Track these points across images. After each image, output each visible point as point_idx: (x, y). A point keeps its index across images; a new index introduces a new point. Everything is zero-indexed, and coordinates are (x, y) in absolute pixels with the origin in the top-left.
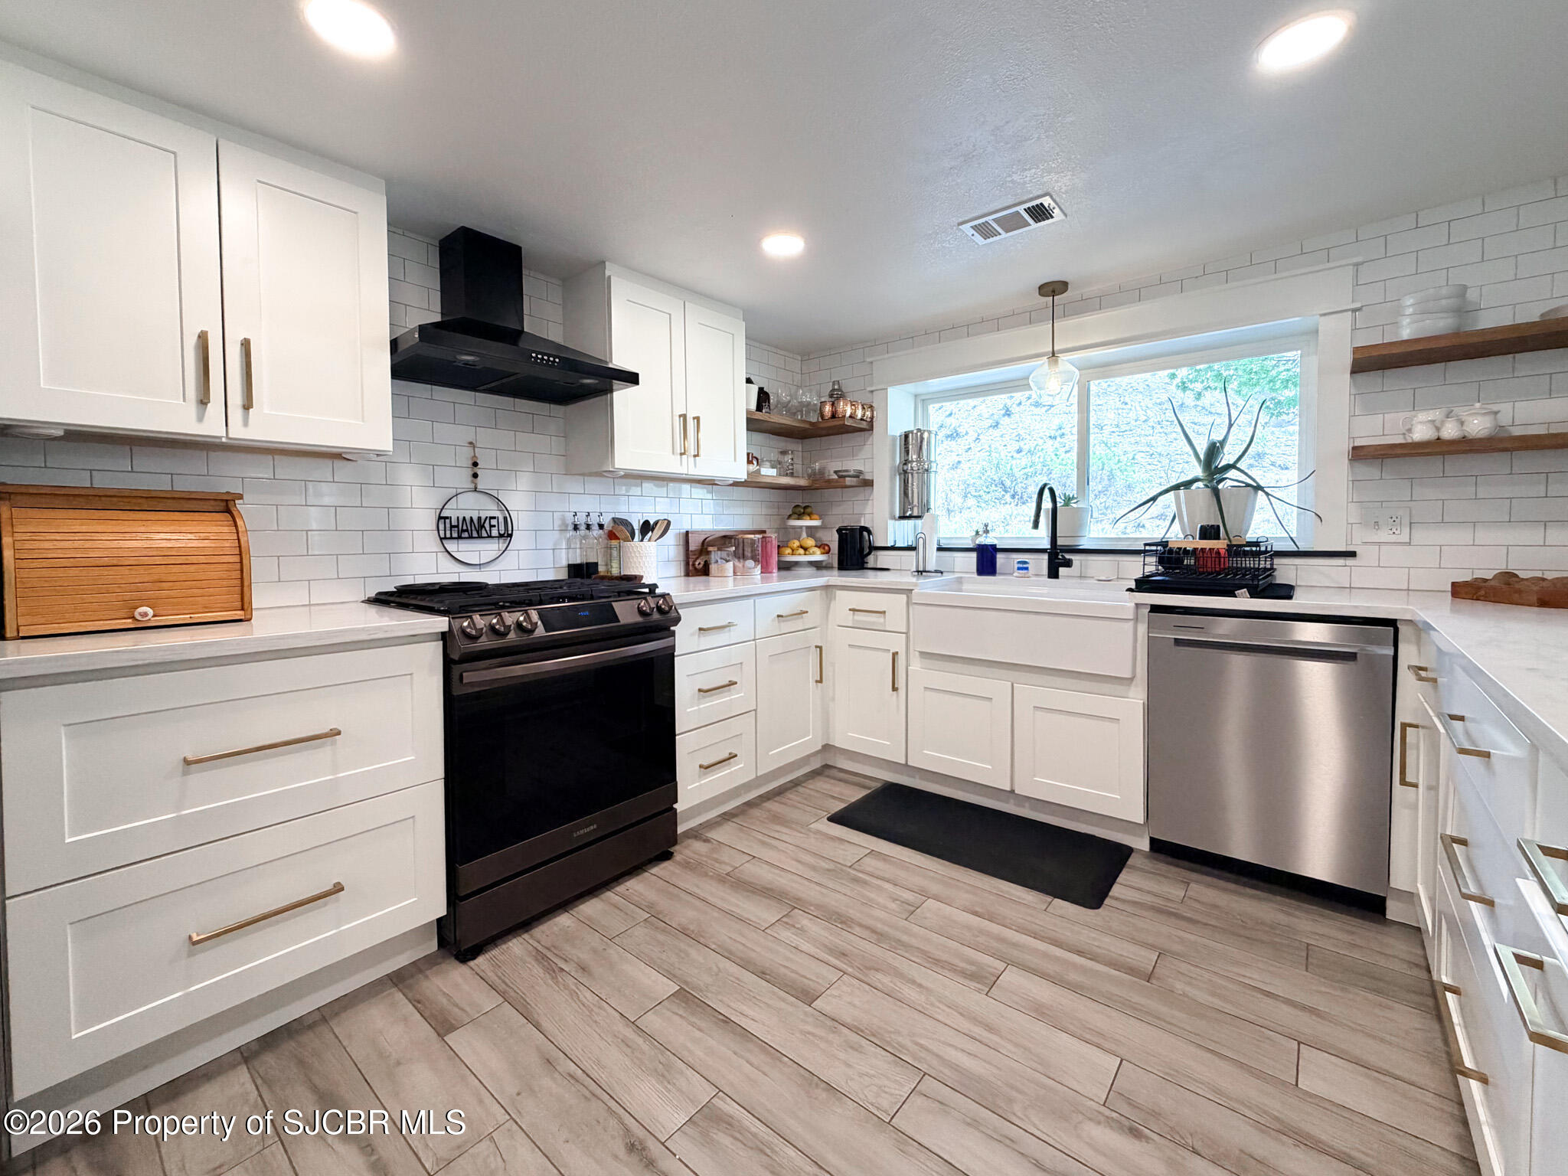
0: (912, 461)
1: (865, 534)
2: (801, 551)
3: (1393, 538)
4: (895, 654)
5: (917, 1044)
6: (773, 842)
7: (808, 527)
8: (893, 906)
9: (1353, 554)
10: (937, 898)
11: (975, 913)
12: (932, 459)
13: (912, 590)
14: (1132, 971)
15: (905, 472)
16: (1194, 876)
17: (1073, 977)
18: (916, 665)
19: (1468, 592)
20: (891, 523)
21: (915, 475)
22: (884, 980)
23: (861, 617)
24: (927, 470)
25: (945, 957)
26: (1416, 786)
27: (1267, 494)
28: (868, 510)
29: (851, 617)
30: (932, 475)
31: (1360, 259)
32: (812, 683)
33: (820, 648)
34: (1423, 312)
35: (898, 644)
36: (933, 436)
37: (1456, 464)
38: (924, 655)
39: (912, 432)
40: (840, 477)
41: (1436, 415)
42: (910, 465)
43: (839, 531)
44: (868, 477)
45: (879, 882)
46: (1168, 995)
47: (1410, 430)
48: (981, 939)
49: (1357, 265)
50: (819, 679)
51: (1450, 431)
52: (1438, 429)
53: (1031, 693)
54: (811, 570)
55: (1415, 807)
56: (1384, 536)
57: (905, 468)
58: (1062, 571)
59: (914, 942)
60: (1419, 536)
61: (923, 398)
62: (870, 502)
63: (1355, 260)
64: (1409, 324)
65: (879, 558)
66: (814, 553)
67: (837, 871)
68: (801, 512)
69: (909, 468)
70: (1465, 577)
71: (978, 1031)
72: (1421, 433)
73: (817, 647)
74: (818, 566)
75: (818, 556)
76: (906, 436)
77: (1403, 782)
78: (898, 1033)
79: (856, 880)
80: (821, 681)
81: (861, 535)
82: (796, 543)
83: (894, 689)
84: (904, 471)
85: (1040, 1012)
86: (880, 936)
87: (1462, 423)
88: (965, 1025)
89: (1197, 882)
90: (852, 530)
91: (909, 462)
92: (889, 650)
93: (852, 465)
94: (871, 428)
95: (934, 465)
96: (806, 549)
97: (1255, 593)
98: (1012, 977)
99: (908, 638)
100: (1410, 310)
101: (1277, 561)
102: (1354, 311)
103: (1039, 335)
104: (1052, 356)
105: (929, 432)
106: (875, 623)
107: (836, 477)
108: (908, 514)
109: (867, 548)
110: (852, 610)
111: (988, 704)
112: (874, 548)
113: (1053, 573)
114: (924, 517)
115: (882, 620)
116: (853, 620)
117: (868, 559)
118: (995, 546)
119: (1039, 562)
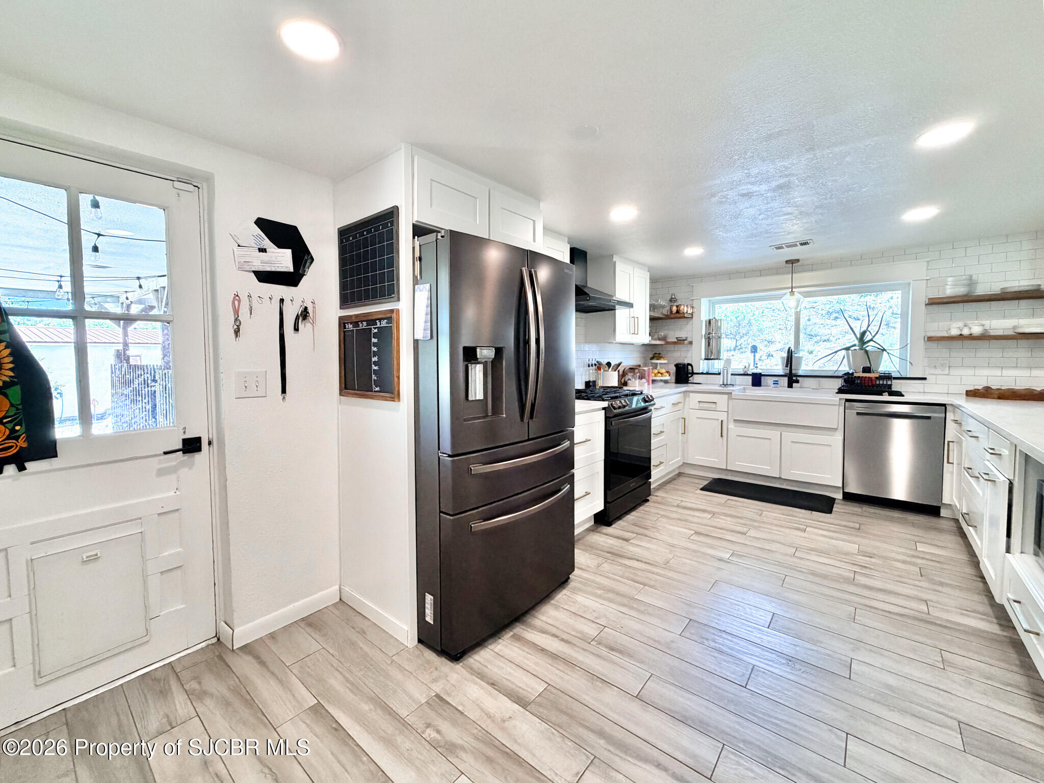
0: (713, 333)
1: (690, 367)
2: (660, 375)
3: (942, 372)
4: (722, 421)
6: (685, 496)
7: (660, 363)
8: (752, 513)
9: (925, 379)
10: (766, 511)
11: (786, 515)
13: (732, 393)
14: (852, 528)
15: (709, 337)
18: (732, 426)
19: (972, 394)
20: (701, 361)
21: (715, 339)
23: (701, 405)
24: (720, 337)
25: (783, 525)
26: (953, 463)
27: (888, 353)
28: (689, 355)
29: (698, 405)
30: (722, 339)
31: (929, 259)
32: (680, 434)
33: (685, 419)
34: (955, 285)
35: (723, 416)
37: (967, 343)
38: (735, 420)
39: (714, 319)
40: (678, 340)
41: (960, 324)
43: (677, 366)
44: (689, 340)
46: (864, 532)
47: (949, 329)
48: (793, 521)
49: (928, 261)
51: (966, 332)
52: (961, 330)
53: (790, 435)
54: (662, 384)
55: (952, 473)
56: (938, 371)
57: (709, 335)
58: (794, 385)
59: (766, 521)
60: (953, 372)
61: (713, 302)
62: (690, 352)
63: (927, 259)
65: (695, 378)
66: (666, 376)
67: (720, 504)
68: (657, 356)
69: (712, 336)
70: (971, 388)
72: (954, 332)
73: (683, 417)
74: (666, 382)
75: (667, 378)
76: (710, 321)
77: (948, 462)
79: (730, 507)
80: (684, 433)
81: (687, 368)
82: (656, 371)
83: (722, 436)
87: (970, 328)
90: (684, 365)
92: (718, 419)
93: (682, 334)
94: (692, 318)
95: (723, 335)
96: (662, 374)
97: (890, 395)
98: (810, 529)
99: (728, 414)
100: (950, 284)
101: (894, 381)
102: (927, 280)
103: (786, 280)
104: (790, 290)
105: (721, 320)
106: (711, 407)
107: (676, 340)
108: (709, 358)
109: (690, 373)
110: (699, 402)
111: (769, 441)
112: (693, 373)
113: (790, 386)
114: (717, 359)
115: (713, 406)
116: (699, 406)
117: (690, 379)
118: (760, 374)
119: (786, 380)
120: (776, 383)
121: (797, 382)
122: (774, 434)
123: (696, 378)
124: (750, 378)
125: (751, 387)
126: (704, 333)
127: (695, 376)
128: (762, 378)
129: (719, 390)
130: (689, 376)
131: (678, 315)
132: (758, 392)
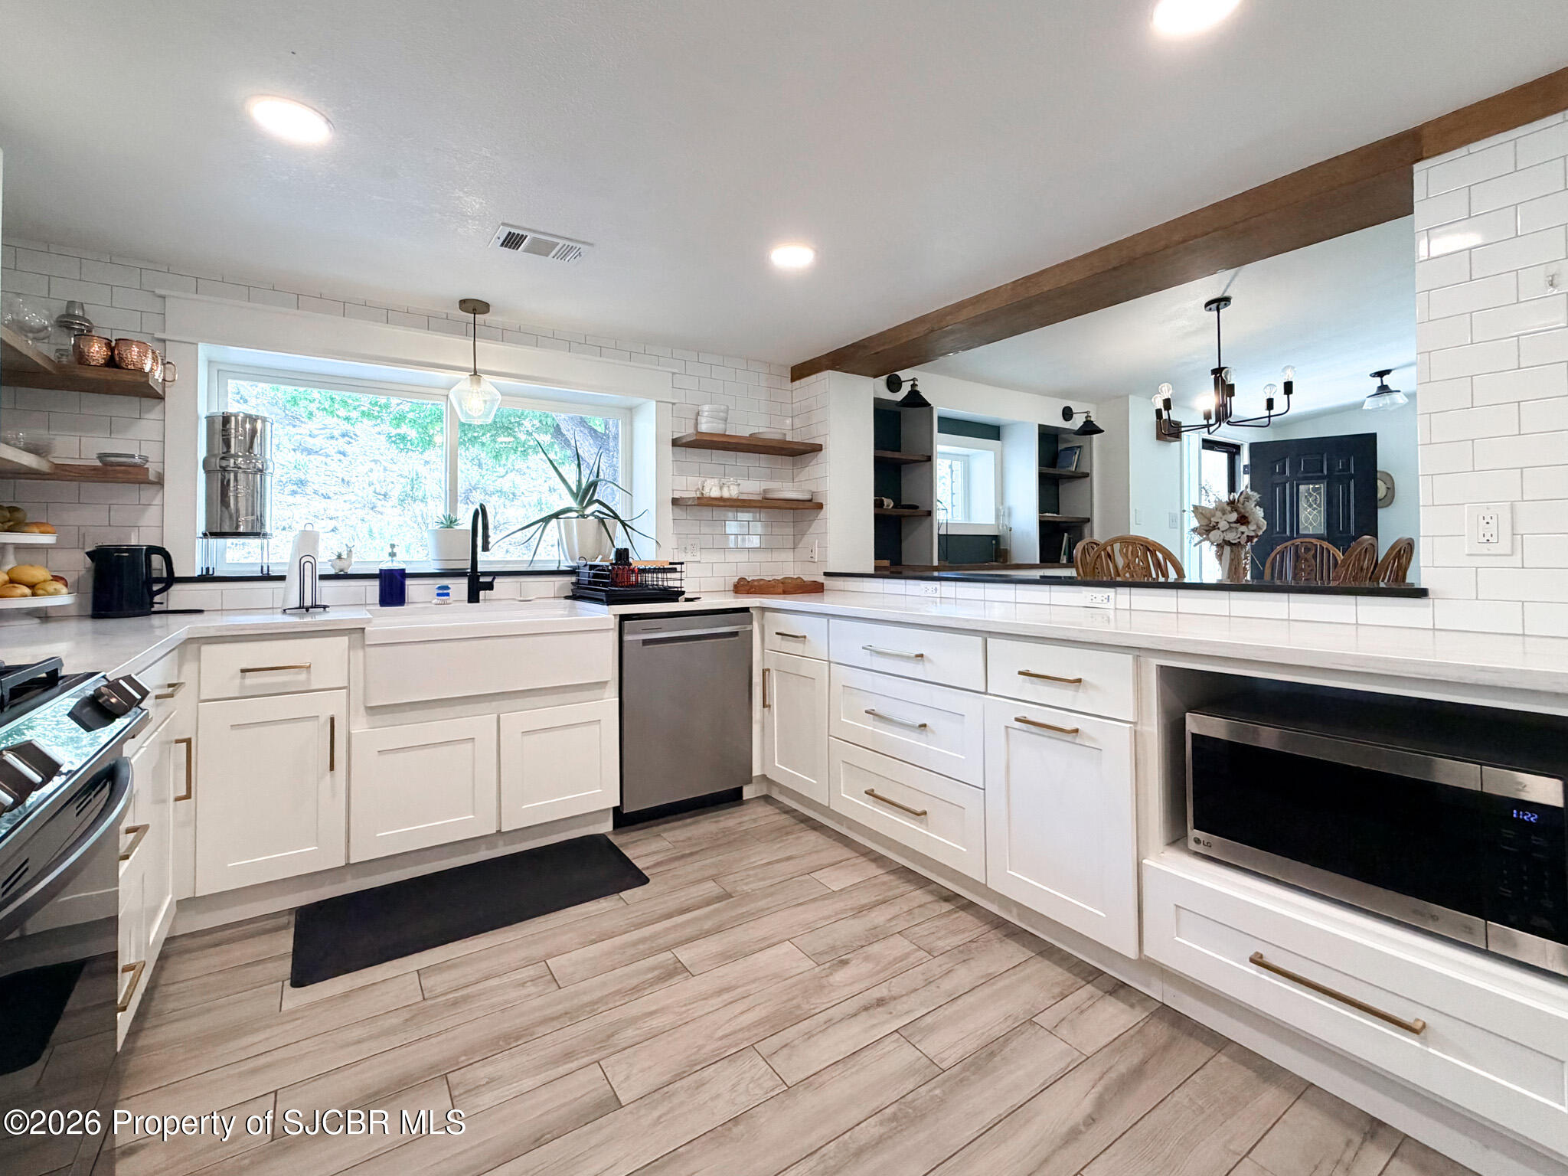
0: (236, 456)
1: (157, 560)
2: (17, 590)
3: (693, 559)
5: (721, 1038)
6: (262, 1060)
8: (531, 989)
10: (551, 956)
11: (594, 942)
12: (268, 456)
13: (364, 629)
14: (719, 899)
15: (224, 469)
16: (661, 827)
17: (708, 925)
18: (361, 727)
19: (745, 589)
20: (200, 543)
21: (241, 476)
22: (630, 1034)
23: (252, 679)
24: (261, 471)
25: (634, 982)
26: (770, 706)
27: (625, 525)
29: (238, 681)
30: (268, 478)
31: (676, 371)
33: (188, 742)
35: (333, 705)
36: (268, 425)
38: (372, 710)
39: (236, 416)
40: (105, 464)
42: (232, 461)
43: (95, 555)
44: (150, 469)
45: (480, 986)
46: (747, 897)
48: (631, 951)
49: (673, 374)
50: (183, 793)
56: (689, 557)
57: (224, 463)
58: (483, 594)
59: (598, 994)
61: (221, 367)
62: (156, 508)
63: (674, 371)
64: (706, 423)
67: (419, 1012)
69: (232, 465)
71: (726, 997)
72: (715, 493)
73: (178, 741)
74: (47, 615)
76: (226, 420)
78: (700, 1048)
79: (455, 1003)
80: (188, 796)
81: (148, 561)
83: (332, 768)
84: (221, 467)
85: (728, 957)
86: (570, 1016)
88: (716, 1002)
89: (665, 830)
90: (134, 551)
91: (233, 456)
92: (317, 717)
93: (119, 445)
94: (163, 395)
95: (270, 464)
96: (26, 586)
98: (685, 955)
99: (350, 694)
100: (706, 414)
102: (674, 404)
103: (457, 348)
104: (473, 373)
105: (264, 420)
106: (284, 684)
107: (98, 463)
108: (226, 529)
109: (159, 580)
110: (243, 671)
111: (469, 746)
112: (171, 580)
113: (473, 597)
114: (257, 535)
115: (302, 676)
116: (242, 687)
117: (157, 599)
118: (404, 570)
119: (460, 586)
120: (443, 592)
121: (489, 586)
122: (479, 724)
123: (179, 598)
124: (375, 584)
125: (378, 607)
126: (202, 453)
127: (176, 588)
128: (408, 582)
129: (295, 625)
130: (155, 588)
131: (111, 374)
132: (392, 619)
